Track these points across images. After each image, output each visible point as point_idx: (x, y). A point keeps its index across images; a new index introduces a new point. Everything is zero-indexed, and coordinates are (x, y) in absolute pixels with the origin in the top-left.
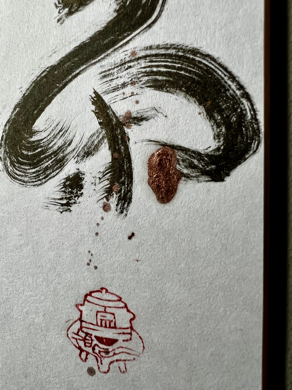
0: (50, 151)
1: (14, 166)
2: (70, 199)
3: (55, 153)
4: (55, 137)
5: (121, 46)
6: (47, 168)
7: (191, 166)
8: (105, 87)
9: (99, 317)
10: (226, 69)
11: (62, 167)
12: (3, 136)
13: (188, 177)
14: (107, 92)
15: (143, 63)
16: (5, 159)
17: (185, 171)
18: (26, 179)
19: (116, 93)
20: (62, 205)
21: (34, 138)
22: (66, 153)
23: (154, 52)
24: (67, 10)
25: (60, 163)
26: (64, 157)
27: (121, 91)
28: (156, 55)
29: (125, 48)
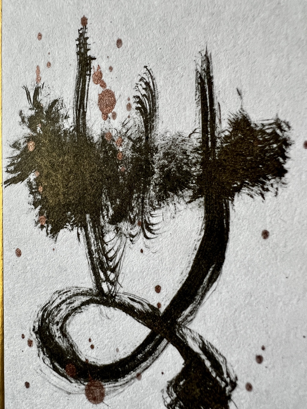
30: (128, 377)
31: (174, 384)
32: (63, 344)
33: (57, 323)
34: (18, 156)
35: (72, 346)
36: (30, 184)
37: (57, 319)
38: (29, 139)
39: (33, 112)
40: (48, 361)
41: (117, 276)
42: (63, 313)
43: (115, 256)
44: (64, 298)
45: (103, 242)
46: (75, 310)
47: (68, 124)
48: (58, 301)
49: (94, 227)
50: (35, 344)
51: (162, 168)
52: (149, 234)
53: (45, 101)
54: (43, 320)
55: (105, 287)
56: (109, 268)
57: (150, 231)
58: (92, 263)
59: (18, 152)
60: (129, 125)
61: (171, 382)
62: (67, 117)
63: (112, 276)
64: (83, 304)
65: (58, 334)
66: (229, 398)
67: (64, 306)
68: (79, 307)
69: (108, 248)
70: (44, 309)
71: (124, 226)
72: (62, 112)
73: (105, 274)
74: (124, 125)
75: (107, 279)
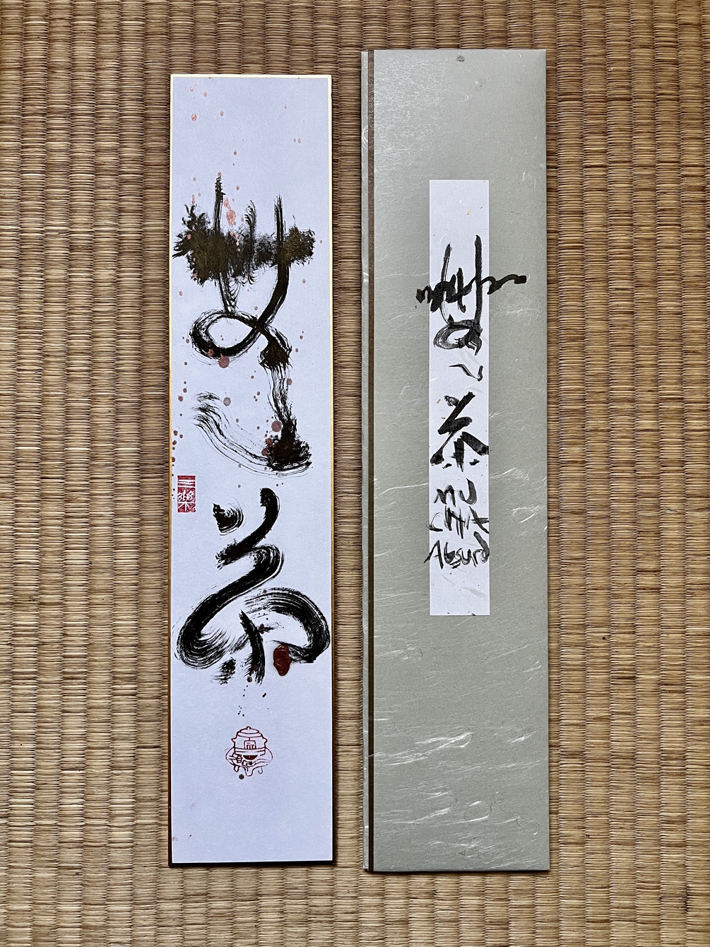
0: (213, 647)
1: (188, 656)
2: (227, 675)
3: (217, 648)
4: (216, 638)
5: (258, 587)
6: (211, 657)
7: (296, 655)
8: (248, 610)
9: (246, 744)
10: (313, 604)
11: (221, 656)
12: (179, 637)
13: (295, 661)
14: (249, 613)
15: (270, 597)
16: (181, 652)
17: (294, 658)
18: (196, 664)
19: (255, 613)
20: (222, 679)
21: (202, 639)
22: (224, 648)
23: (276, 591)
24: (223, 561)
25: (220, 654)
26: (222, 651)
27: (258, 612)
28: (278, 593)
29: (260, 588)
30: (241, 352)
31: (263, 353)
32: (207, 340)
33: (203, 329)
34: (181, 242)
35: (212, 340)
36: (188, 257)
37: (203, 327)
38: (187, 233)
39: (190, 219)
40: (198, 349)
41: (236, 303)
42: (207, 324)
43: (235, 293)
44: (207, 316)
45: (229, 287)
46: (213, 322)
47: (210, 226)
48: (204, 318)
49: (223, 279)
50: (191, 342)
51: (258, 250)
52: (252, 282)
53: (197, 213)
54: (195, 328)
55: (229, 308)
56: (232, 299)
57: (252, 280)
58: (223, 297)
59: (181, 240)
60: (242, 229)
61: (262, 352)
62: (209, 223)
63: (233, 303)
64: (218, 318)
65: (204, 335)
66: (288, 356)
67: (207, 320)
68: (216, 320)
69: (231, 290)
70: (196, 323)
71: (240, 278)
72: (207, 220)
73: (230, 303)
74: (240, 229)
75: (231, 305)
